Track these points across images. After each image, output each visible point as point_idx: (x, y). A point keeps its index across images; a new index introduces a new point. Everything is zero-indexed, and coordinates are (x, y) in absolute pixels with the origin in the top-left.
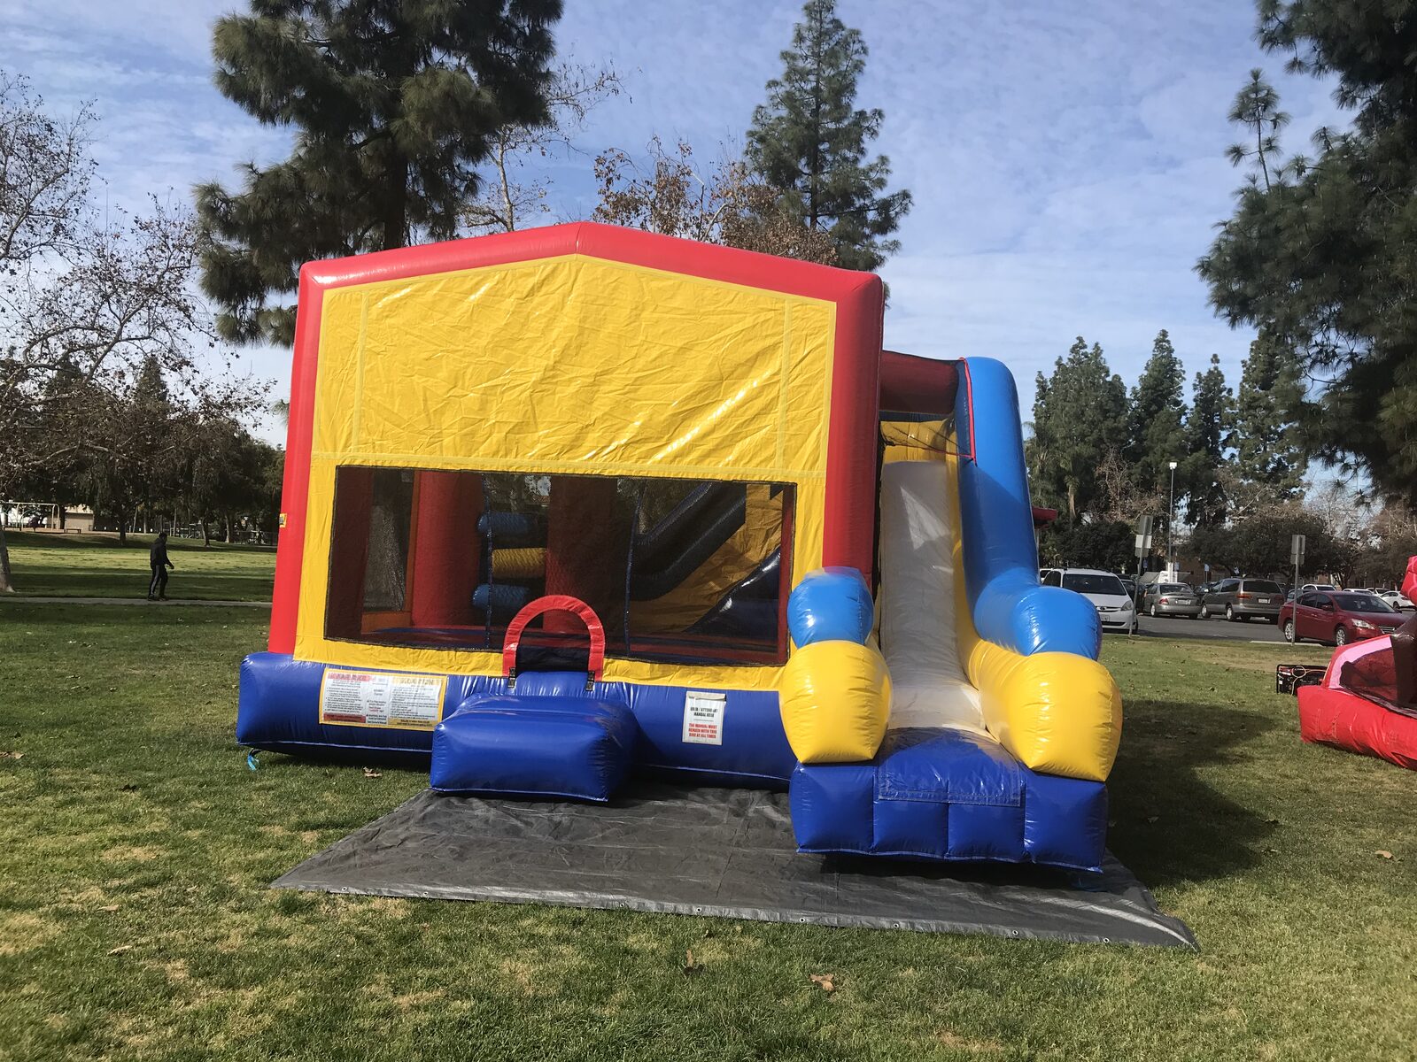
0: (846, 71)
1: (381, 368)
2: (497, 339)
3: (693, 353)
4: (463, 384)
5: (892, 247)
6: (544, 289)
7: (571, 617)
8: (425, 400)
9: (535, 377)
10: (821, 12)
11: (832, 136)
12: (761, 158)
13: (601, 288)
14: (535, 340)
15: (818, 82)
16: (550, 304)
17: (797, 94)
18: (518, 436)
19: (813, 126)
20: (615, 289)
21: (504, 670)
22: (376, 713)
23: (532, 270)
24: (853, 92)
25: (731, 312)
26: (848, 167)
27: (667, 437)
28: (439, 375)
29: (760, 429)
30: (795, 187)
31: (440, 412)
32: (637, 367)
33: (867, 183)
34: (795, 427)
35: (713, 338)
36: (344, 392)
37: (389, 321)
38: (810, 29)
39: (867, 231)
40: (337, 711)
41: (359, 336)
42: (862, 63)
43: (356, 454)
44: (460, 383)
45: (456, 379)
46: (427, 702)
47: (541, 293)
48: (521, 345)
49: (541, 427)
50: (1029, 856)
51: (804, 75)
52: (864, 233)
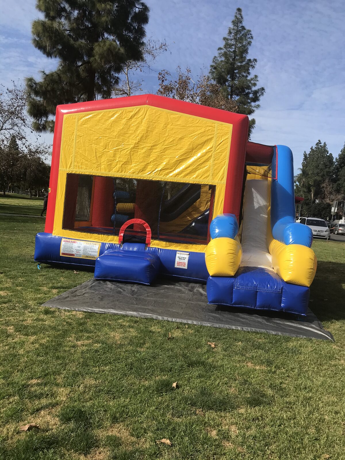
0: (245, 45)
1: (82, 141)
2: (119, 133)
3: (184, 140)
4: (108, 148)
5: (257, 107)
6: (135, 117)
7: (141, 226)
8: (96, 153)
9: (132, 146)
10: (238, 23)
11: (239, 68)
12: (215, 75)
13: (154, 117)
14: (132, 134)
15: (235, 49)
16: (137, 122)
17: (228, 52)
18: (125, 166)
19: (233, 64)
20: (159, 117)
21: (119, 241)
22: (78, 253)
23: (132, 110)
24: (247, 53)
25: (197, 127)
26: (244, 79)
27: (174, 168)
28: (100, 144)
29: (205, 166)
30: (226, 85)
31: (101, 157)
32: (165, 144)
33: (250, 84)
34: (216, 166)
35: (191, 135)
36: (69, 149)
37: (85, 126)
38: (234, 29)
39: (249, 101)
40: (66, 252)
41: (75, 131)
42: (251, 42)
43: (73, 170)
44: (107, 147)
45: (106, 146)
46: (95, 251)
47: (134, 118)
48: (127, 135)
49: (133, 163)
50: (282, 309)
51: (230, 46)
52: (248, 102)
